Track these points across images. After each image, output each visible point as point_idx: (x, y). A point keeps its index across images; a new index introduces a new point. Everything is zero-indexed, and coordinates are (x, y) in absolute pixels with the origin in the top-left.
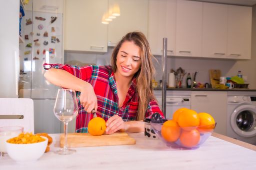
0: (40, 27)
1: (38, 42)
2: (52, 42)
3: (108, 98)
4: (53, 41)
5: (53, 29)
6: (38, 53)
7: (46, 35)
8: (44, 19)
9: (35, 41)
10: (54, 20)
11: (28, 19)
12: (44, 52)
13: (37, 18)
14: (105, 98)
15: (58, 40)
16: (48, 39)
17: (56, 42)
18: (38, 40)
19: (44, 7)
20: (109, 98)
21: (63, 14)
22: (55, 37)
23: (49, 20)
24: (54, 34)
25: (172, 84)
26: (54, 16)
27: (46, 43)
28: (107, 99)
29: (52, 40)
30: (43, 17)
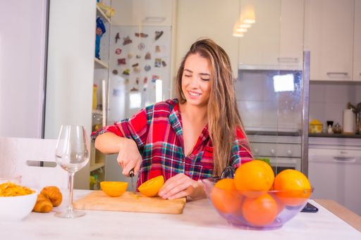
0: (141, 47)
1: (138, 67)
2: (156, 66)
3: (168, 142)
4: (158, 64)
5: (158, 48)
6: (137, 82)
7: (148, 57)
8: (147, 36)
9: (134, 66)
10: (159, 35)
11: (126, 37)
12: (146, 80)
13: (137, 35)
14: (164, 143)
15: (164, 64)
16: (151, 63)
17: (162, 65)
18: (137, 65)
19: (147, 18)
20: (170, 141)
21: (171, 27)
22: (160, 60)
23: (152, 36)
24: (160, 55)
25: (348, 128)
26: (160, 31)
27: (148, 68)
28: (166, 143)
29: (156, 63)
30: (145, 33)
